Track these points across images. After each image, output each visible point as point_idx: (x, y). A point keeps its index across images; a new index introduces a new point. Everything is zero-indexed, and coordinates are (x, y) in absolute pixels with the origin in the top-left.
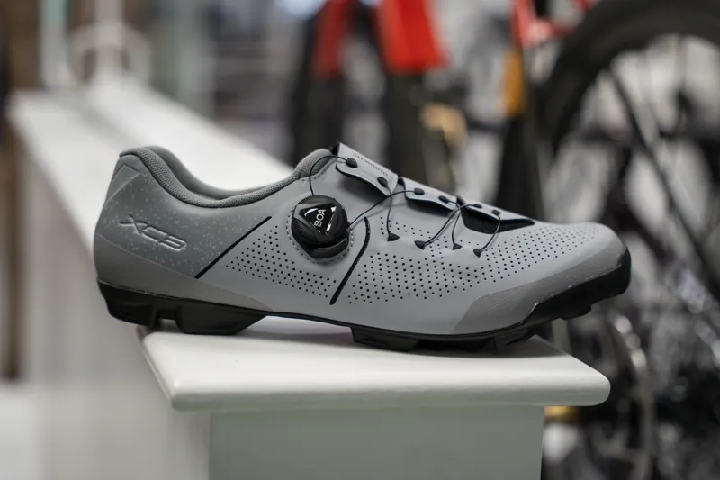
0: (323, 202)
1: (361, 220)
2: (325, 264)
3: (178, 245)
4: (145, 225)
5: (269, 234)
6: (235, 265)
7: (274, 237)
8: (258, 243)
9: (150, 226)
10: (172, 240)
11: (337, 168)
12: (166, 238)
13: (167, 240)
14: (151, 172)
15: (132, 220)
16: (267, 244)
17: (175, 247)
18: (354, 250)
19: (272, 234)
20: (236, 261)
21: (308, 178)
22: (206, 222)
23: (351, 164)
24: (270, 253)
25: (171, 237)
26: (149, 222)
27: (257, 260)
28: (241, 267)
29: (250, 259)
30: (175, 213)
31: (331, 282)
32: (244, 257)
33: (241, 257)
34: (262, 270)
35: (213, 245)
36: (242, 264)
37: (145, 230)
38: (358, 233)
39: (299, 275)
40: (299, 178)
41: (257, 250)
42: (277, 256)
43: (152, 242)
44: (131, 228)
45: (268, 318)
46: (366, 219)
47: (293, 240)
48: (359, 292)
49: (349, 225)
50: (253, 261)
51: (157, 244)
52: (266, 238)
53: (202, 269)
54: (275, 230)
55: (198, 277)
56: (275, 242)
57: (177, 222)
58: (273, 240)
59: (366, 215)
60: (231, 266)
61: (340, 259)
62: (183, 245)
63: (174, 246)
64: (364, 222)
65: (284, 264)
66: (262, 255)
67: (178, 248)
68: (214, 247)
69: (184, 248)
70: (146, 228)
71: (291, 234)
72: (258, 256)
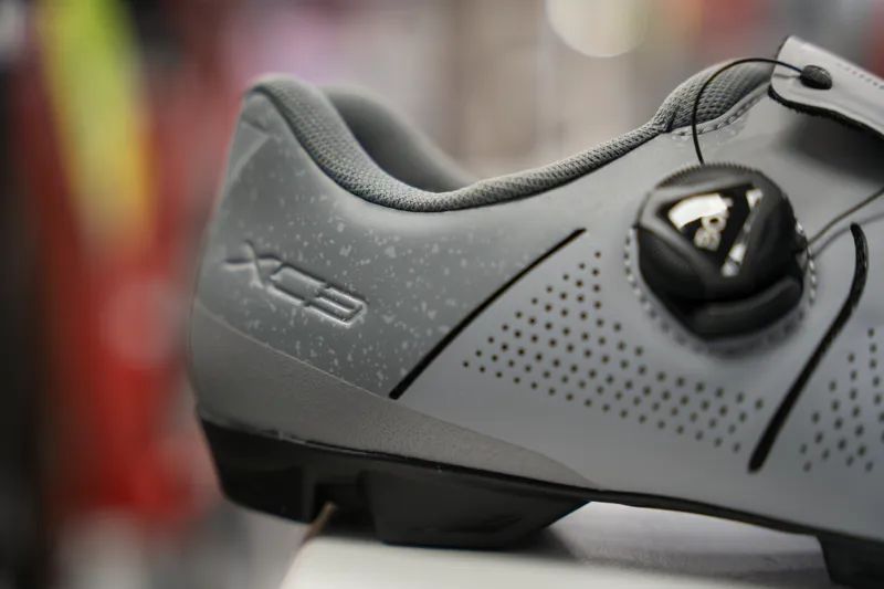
0: (728, 181)
1: (842, 232)
2: (731, 354)
3: (347, 311)
4: (277, 264)
5: (576, 274)
6: (485, 360)
7: (590, 280)
8: (545, 298)
9: (286, 265)
10: (333, 299)
11: (772, 93)
12: (322, 294)
13: (322, 300)
14: (295, 131)
15: (249, 251)
16: (571, 303)
17: (340, 316)
18: (818, 313)
19: (586, 275)
20: (489, 350)
21: (688, 129)
22: (412, 248)
23: (814, 79)
24: (578, 326)
25: (333, 292)
26: (285, 256)
27: (542, 346)
28: (502, 365)
29: (525, 342)
30: (341, 228)
31: (748, 405)
32: (508, 337)
33: (501, 337)
34: (557, 373)
35: (429, 308)
36: (504, 357)
37: (276, 277)
38: (830, 269)
39: (657, 388)
40: (669, 129)
41: (543, 317)
42: (596, 333)
43: (289, 307)
44: (247, 274)
45: (593, 507)
46: (856, 230)
47: (641, 290)
48: (832, 437)
49: (802, 244)
50: (532, 349)
51: (299, 311)
52: (570, 287)
53: (404, 373)
54: (592, 263)
55: (396, 394)
56: (591, 296)
57: (344, 252)
58: (586, 290)
59: (856, 217)
60: (475, 362)
61: (776, 341)
62: (357, 311)
63: (337, 315)
64: (849, 238)
65: (617, 356)
66: (556, 333)
67: (347, 318)
68: (432, 314)
69: (360, 317)
70: (276, 271)
71: (636, 275)
72: (545, 336)
